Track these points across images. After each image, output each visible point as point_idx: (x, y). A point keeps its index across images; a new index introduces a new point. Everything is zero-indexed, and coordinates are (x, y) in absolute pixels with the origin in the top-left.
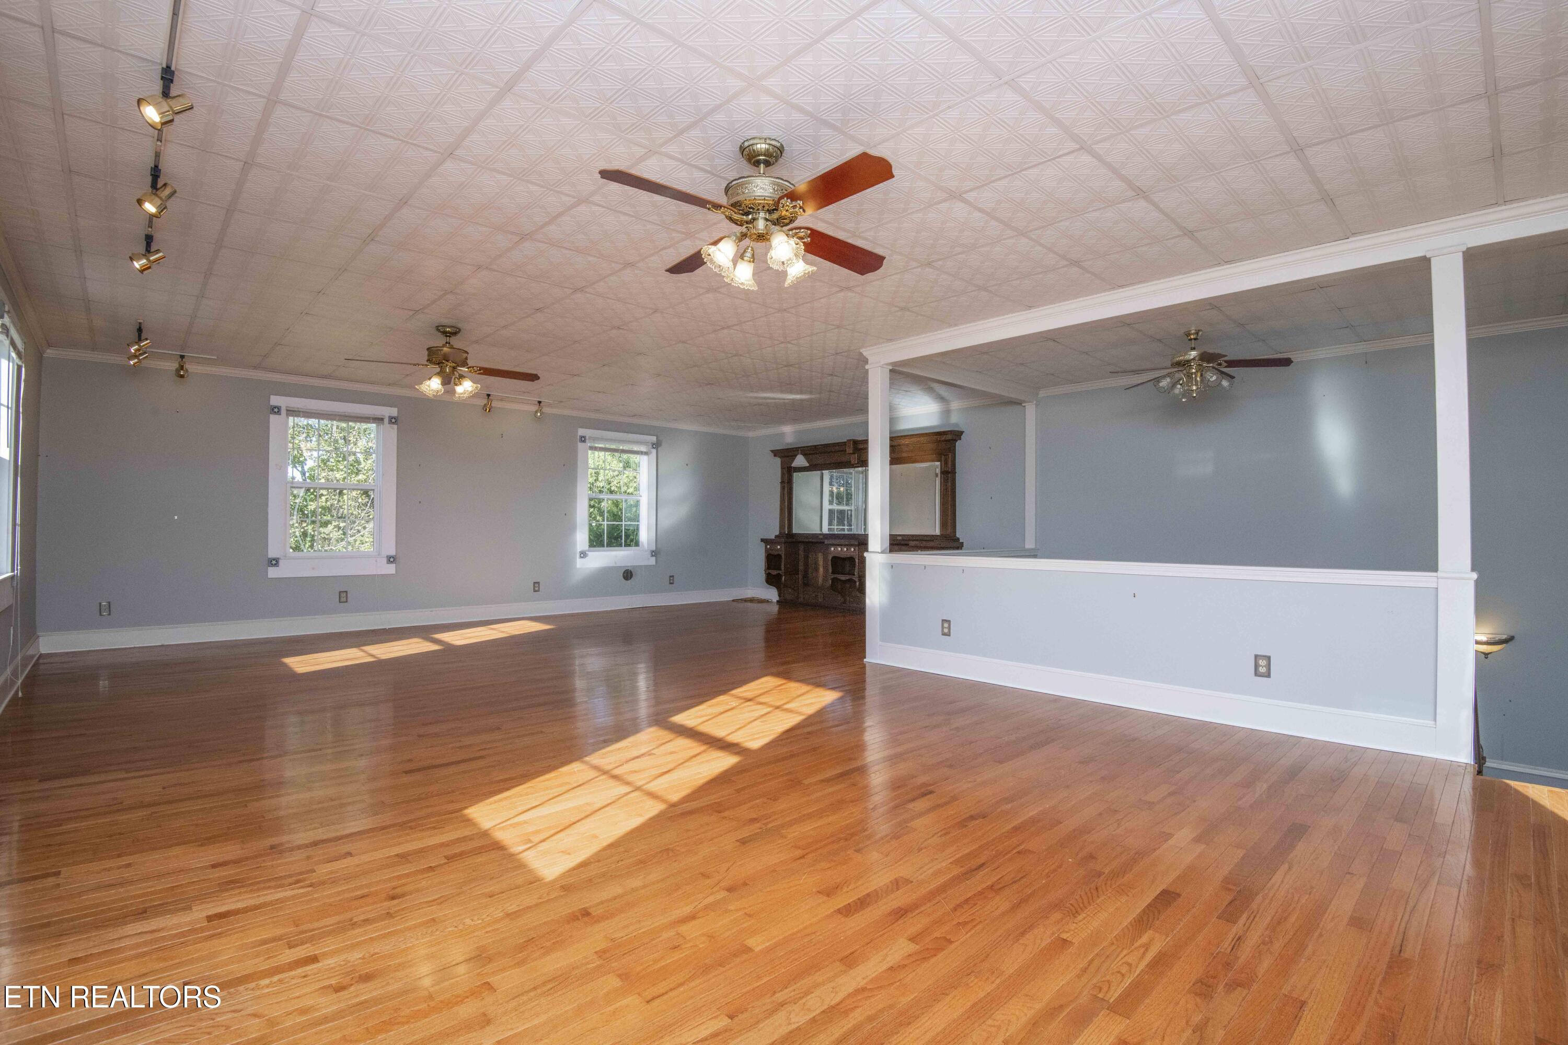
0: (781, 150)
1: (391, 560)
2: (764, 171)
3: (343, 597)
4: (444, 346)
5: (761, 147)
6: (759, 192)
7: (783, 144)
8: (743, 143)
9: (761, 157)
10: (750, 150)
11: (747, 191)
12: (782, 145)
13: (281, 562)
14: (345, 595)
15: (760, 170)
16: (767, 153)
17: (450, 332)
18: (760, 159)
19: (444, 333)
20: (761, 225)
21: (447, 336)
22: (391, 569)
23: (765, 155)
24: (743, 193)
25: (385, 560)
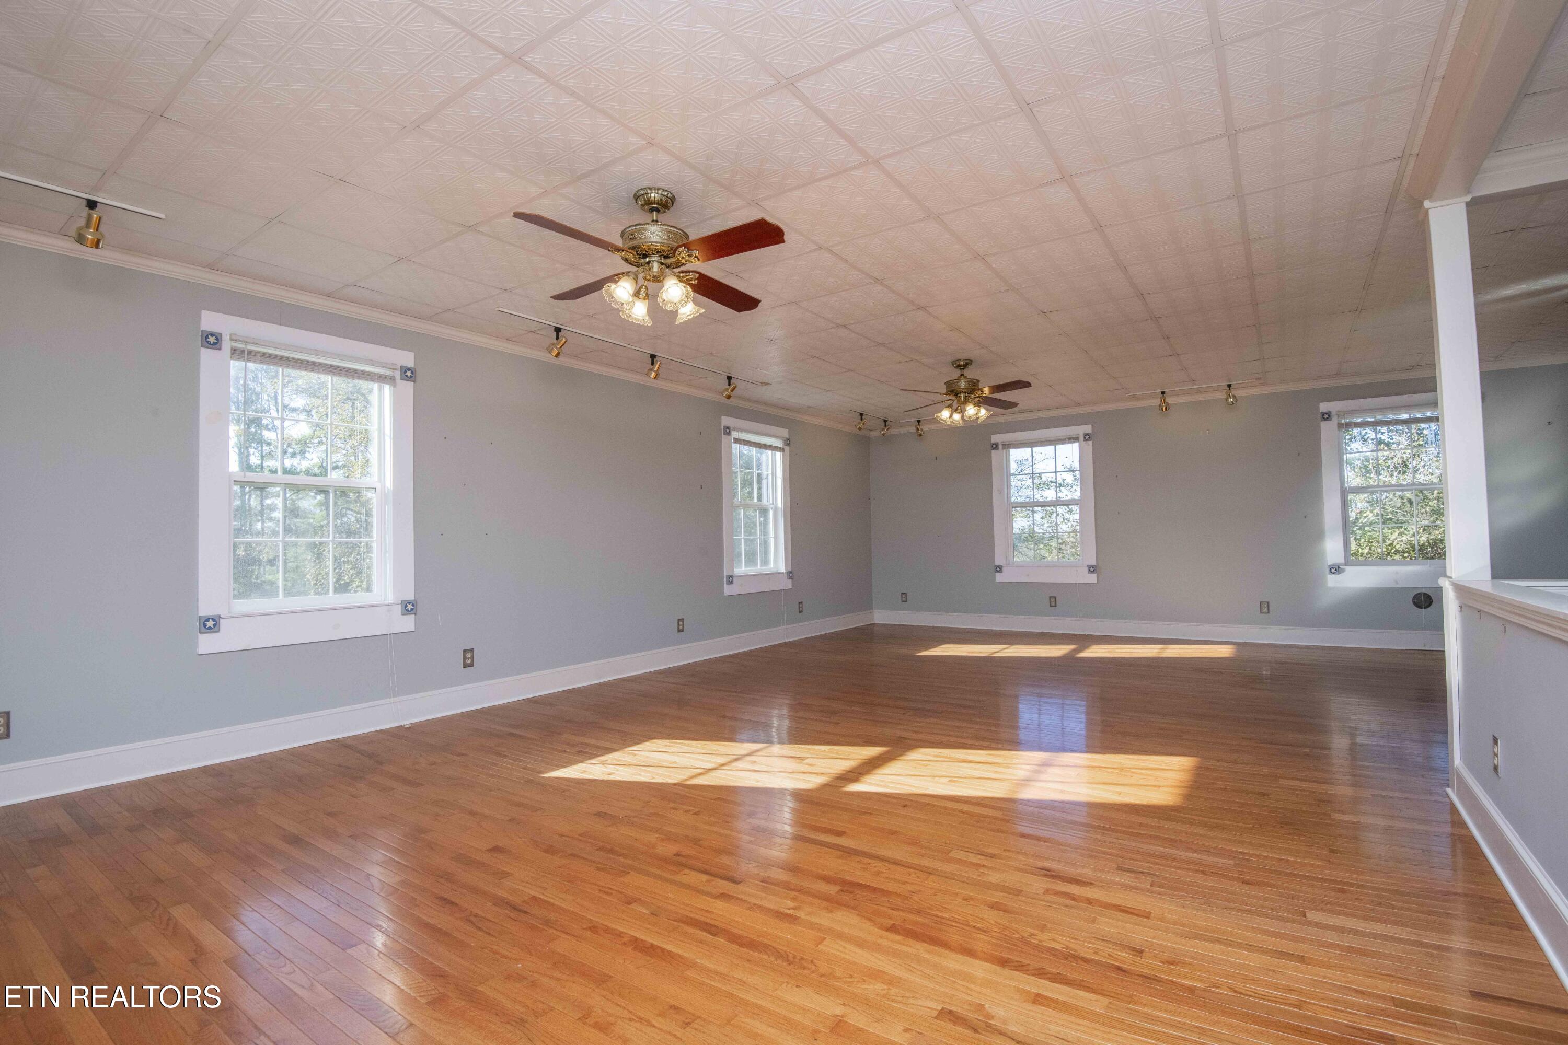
0: (673, 199)
1: (1092, 569)
2: (657, 217)
3: (1053, 601)
4: (959, 378)
5: (654, 196)
6: (655, 239)
7: (674, 194)
8: (637, 192)
9: (654, 206)
10: (644, 198)
11: (643, 237)
12: (673, 196)
13: (1004, 569)
14: (1054, 600)
15: (653, 217)
16: (659, 203)
17: (963, 365)
18: (653, 207)
19: (959, 367)
20: (656, 267)
21: (961, 369)
22: (1092, 579)
23: (658, 204)
24: (640, 238)
25: (1086, 569)
